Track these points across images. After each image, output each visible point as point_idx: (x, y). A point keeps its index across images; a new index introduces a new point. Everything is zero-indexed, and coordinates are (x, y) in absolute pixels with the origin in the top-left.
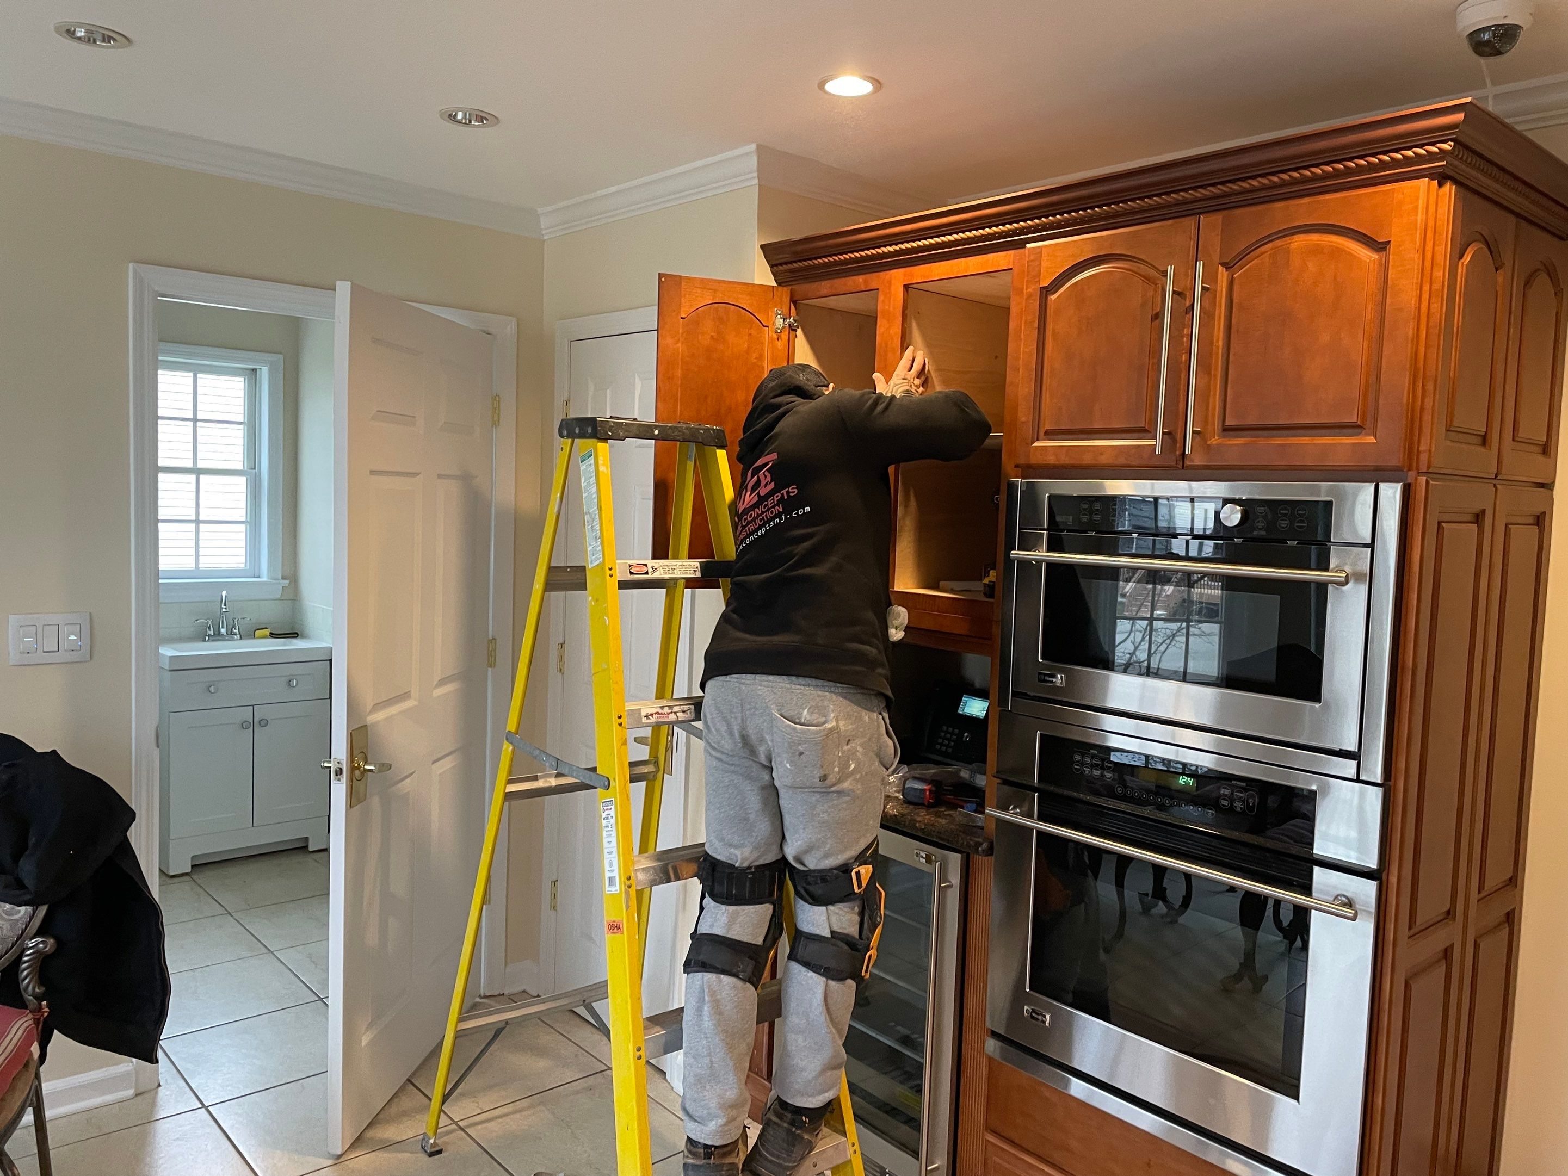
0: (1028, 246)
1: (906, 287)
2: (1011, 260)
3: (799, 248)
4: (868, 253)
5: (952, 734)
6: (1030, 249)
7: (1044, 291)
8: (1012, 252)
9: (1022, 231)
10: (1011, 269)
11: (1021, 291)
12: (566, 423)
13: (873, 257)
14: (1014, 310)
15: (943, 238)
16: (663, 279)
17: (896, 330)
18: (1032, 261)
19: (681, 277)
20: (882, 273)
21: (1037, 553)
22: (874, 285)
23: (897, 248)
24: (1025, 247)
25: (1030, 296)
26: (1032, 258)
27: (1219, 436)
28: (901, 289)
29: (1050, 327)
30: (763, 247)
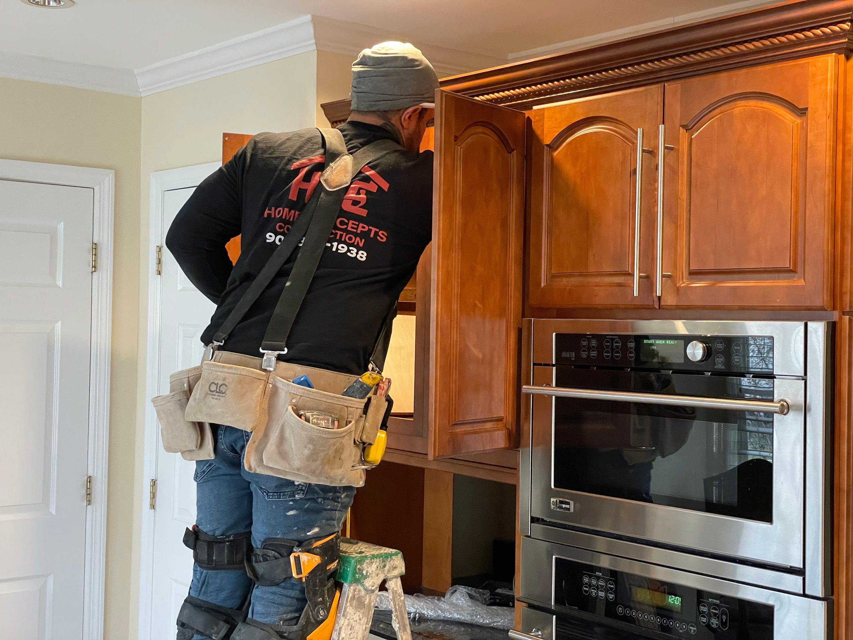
0: (535, 108)
7: (548, 148)
9: (529, 95)
16: (227, 138)
19: (243, 135)
21: (548, 388)
24: (532, 108)
26: (537, 119)
27: (687, 279)
30: (322, 105)
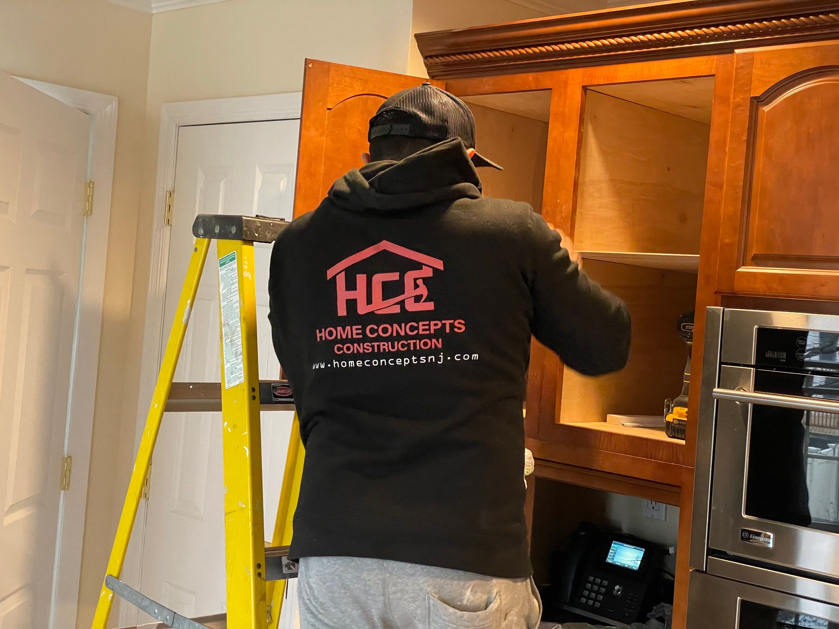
0: (737, 51)
1: (585, 88)
2: (714, 66)
3: (462, 40)
4: (543, 49)
5: (600, 585)
6: (738, 55)
7: (755, 101)
8: (716, 57)
9: (730, 35)
10: (714, 75)
11: (725, 100)
12: (203, 220)
13: (548, 54)
14: (716, 120)
15: (634, 38)
16: (310, 66)
17: (572, 134)
18: (742, 67)
19: (329, 63)
20: (555, 72)
21: (741, 393)
22: (547, 84)
23: (577, 45)
24: (733, 52)
25: (737, 106)
26: (741, 64)
28: (579, 91)
29: (761, 142)
30: (417, 37)
